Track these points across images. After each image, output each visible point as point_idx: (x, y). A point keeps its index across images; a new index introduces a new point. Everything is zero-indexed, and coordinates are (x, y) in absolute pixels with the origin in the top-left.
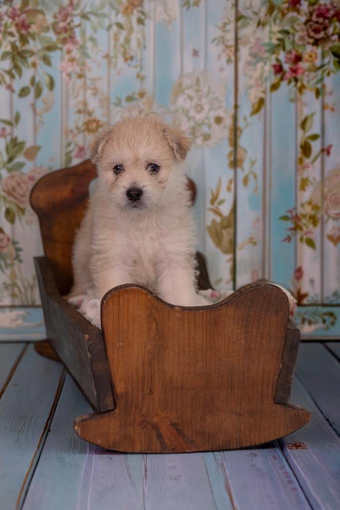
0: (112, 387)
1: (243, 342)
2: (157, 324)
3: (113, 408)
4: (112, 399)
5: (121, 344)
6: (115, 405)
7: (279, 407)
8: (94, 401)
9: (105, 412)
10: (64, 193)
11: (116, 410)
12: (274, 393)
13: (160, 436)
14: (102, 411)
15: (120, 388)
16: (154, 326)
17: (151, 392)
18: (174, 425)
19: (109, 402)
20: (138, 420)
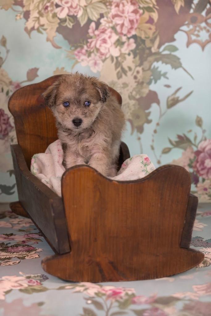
0: (69, 236)
1: (159, 205)
2: (100, 192)
3: (69, 251)
4: (68, 245)
5: (75, 206)
6: (70, 249)
7: (183, 250)
8: (56, 246)
9: (63, 254)
10: (32, 101)
11: (71, 253)
12: (180, 241)
13: (101, 271)
14: (61, 253)
15: (74, 237)
16: (98, 194)
17: (95, 240)
18: (111, 263)
19: (66, 247)
20: (87, 259)
